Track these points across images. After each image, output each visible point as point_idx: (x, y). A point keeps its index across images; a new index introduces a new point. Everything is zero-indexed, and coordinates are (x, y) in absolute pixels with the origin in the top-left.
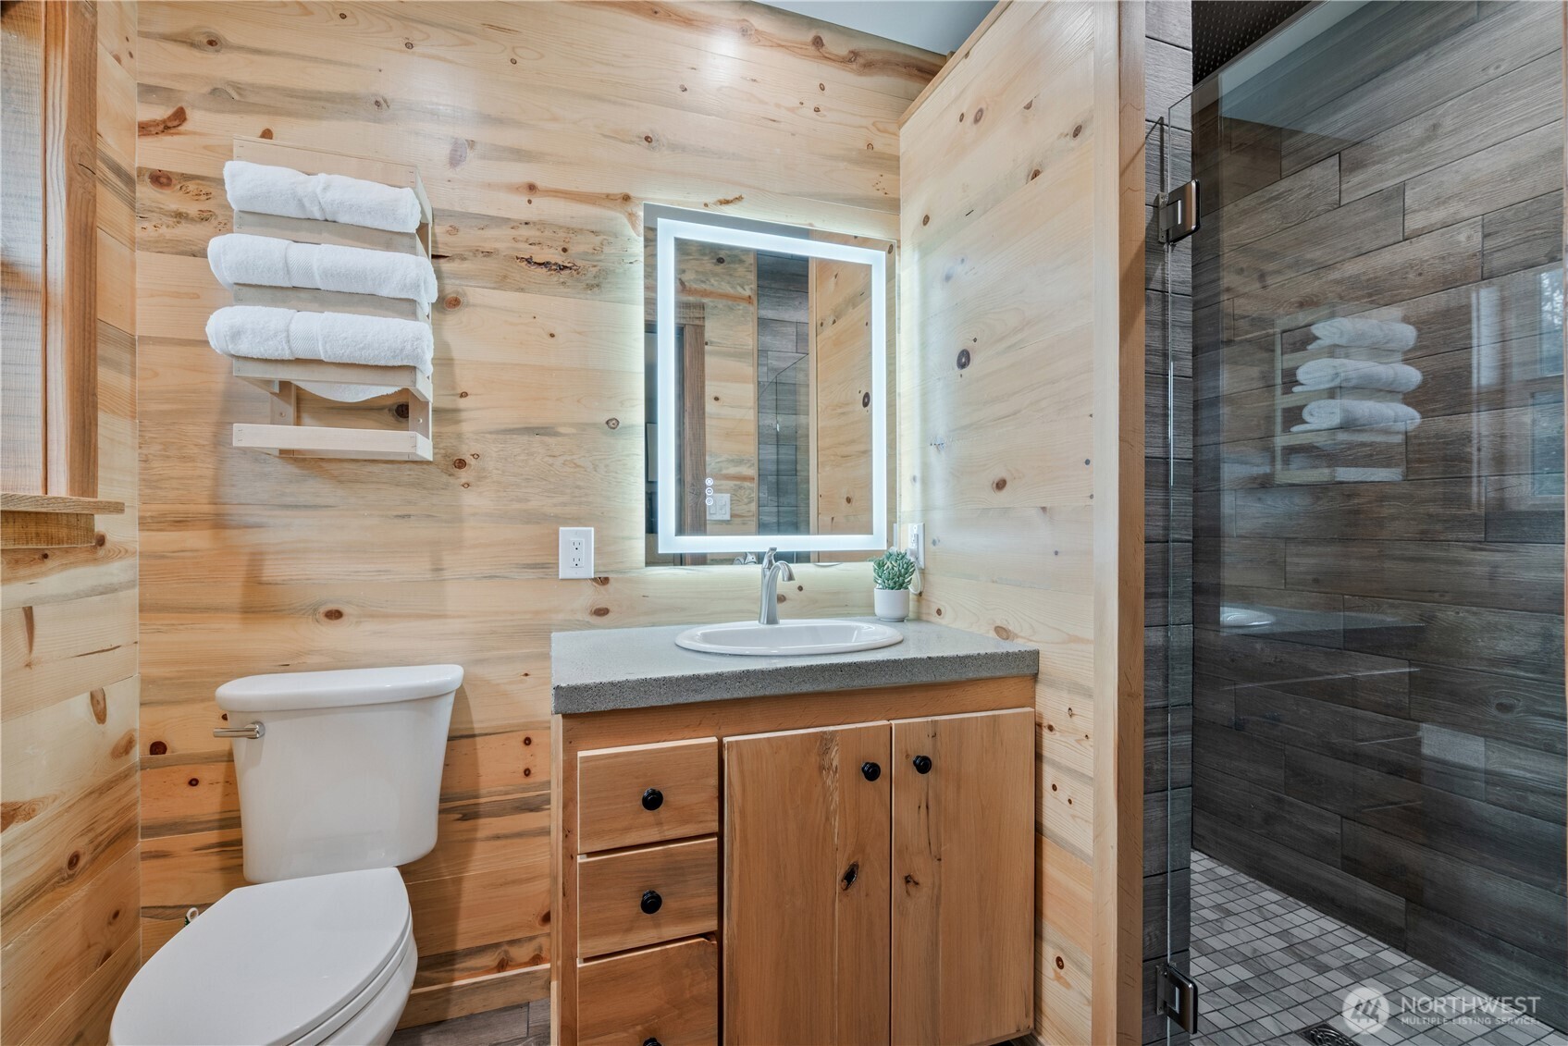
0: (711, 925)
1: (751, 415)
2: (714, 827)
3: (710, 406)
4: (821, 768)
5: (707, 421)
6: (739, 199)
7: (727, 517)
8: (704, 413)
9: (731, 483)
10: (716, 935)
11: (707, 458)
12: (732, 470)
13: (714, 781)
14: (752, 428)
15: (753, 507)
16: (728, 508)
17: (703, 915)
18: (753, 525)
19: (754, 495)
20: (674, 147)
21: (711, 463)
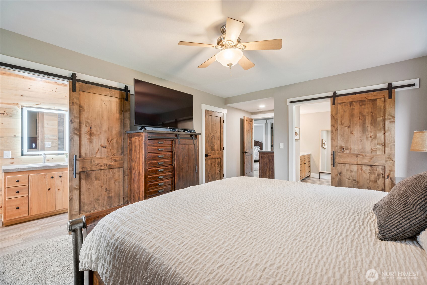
0: (28, 195)
1: (56, 127)
2: (28, 184)
3: (46, 125)
4: (45, 177)
5: (45, 128)
6: (40, 104)
7: (50, 147)
8: (44, 127)
9: (51, 140)
10: (28, 196)
11: (45, 135)
12: (52, 138)
13: (28, 179)
14: (57, 130)
15: (57, 145)
16: (50, 145)
17: (27, 194)
18: (57, 148)
19: (57, 142)
20: (27, 97)
21: (46, 136)
